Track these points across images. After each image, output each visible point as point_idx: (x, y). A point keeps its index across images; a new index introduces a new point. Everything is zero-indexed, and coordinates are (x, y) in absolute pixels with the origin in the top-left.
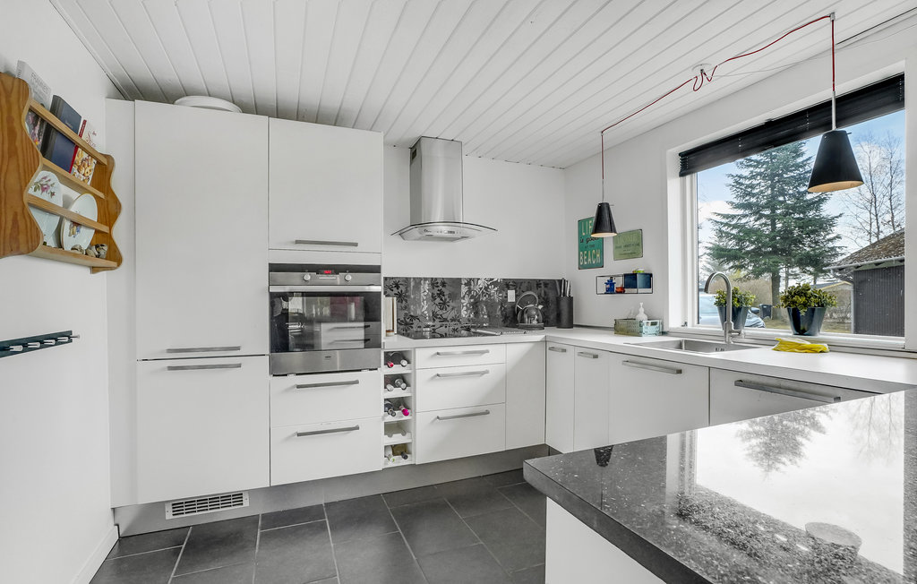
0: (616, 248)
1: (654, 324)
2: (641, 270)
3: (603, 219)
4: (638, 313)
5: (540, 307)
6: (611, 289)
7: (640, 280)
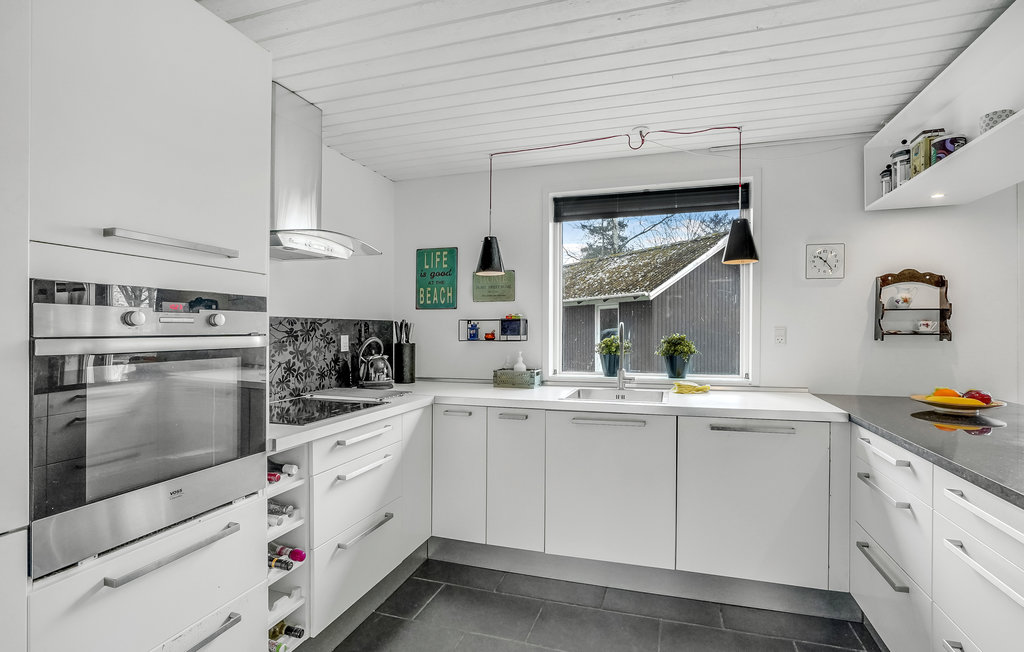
0: (477, 289)
1: (538, 374)
3: (493, 256)
4: (516, 362)
5: (385, 358)
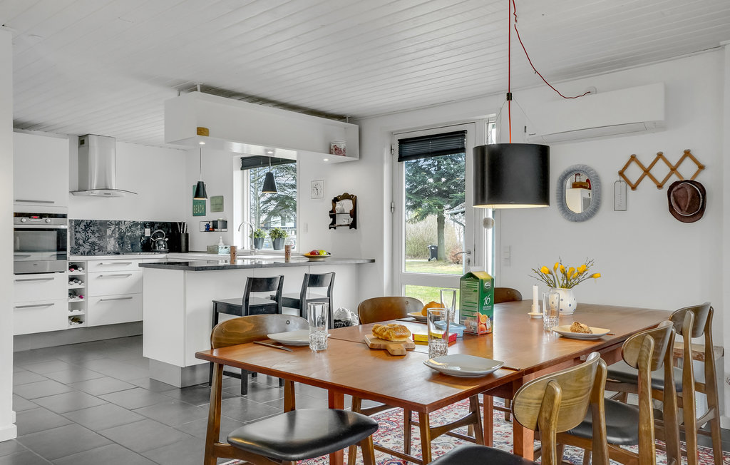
0: (212, 205)
1: (226, 248)
2: (221, 219)
3: (199, 191)
5: (167, 239)
6: (208, 229)
7: (220, 225)
